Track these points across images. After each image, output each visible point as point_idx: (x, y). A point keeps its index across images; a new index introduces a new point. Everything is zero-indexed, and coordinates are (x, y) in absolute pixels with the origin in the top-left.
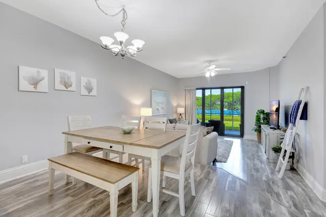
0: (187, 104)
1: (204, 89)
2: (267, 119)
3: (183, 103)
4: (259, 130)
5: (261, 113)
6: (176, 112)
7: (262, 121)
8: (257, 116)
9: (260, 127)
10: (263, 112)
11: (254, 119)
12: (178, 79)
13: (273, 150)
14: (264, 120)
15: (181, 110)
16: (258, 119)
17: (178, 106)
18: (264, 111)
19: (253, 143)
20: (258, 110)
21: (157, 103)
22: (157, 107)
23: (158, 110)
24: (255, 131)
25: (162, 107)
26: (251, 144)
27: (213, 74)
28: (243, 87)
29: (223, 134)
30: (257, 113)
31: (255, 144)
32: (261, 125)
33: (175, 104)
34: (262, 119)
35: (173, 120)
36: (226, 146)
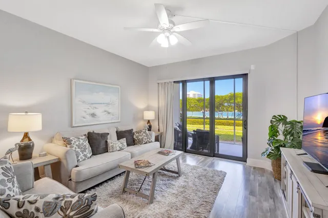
2: (292, 135)
3: (155, 104)
4: (276, 157)
7: (281, 137)
8: (272, 127)
9: (278, 148)
10: (283, 119)
11: (267, 131)
12: (148, 67)
14: (285, 135)
15: (150, 115)
16: (274, 132)
17: (148, 109)
18: (285, 118)
19: (264, 179)
20: (274, 116)
21: (92, 104)
22: (92, 111)
23: (93, 115)
24: (268, 155)
25: (105, 111)
26: (260, 185)
27: (174, 40)
28: (245, 76)
29: (214, 154)
30: (271, 121)
31: (269, 183)
32: (281, 148)
33: (141, 105)
34: (281, 133)
35: (125, 132)
36: (206, 190)
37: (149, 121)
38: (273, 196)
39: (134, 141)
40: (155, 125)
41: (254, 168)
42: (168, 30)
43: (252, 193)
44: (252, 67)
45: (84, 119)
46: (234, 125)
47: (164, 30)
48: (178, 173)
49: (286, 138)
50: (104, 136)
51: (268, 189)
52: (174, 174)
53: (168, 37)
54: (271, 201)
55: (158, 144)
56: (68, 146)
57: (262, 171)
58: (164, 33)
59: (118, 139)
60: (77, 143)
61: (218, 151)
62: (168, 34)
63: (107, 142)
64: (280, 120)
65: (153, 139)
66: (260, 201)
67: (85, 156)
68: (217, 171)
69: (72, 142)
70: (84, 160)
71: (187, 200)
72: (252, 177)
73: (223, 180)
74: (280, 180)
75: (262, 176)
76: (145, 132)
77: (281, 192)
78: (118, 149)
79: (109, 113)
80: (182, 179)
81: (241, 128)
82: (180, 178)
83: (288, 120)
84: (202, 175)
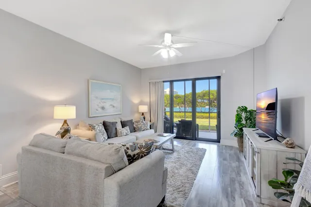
0: (152, 100)
1: (172, 82)
2: (251, 120)
3: (147, 100)
4: (240, 135)
5: (242, 110)
6: (138, 112)
7: (244, 122)
8: (238, 115)
10: (244, 109)
12: (141, 69)
13: (270, 185)
14: (246, 120)
15: (144, 109)
16: (239, 119)
17: (142, 103)
18: (246, 108)
19: (232, 152)
20: (239, 107)
21: (103, 99)
22: (102, 105)
23: (103, 108)
24: (235, 135)
25: (111, 105)
26: (230, 155)
27: (173, 53)
28: (219, 78)
29: (195, 138)
30: (237, 111)
31: (235, 154)
32: (243, 128)
33: (136, 101)
34: (243, 119)
35: (127, 121)
36: (194, 159)
37: (143, 114)
38: (239, 160)
39: (134, 128)
40: (147, 117)
41: (226, 146)
42: (170, 47)
43: (225, 159)
44: (224, 72)
45: (97, 112)
46: (209, 118)
47: (166, 47)
48: (173, 150)
49: (246, 122)
50: (114, 124)
51: (235, 157)
52: (169, 151)
53: (168, 51)
54: (237, 163)
55: (152, 131)
56: (93, 131)
57: (231, 147)
58: (166, 49)
59: (123, 127)
60: (99, 129)
61: (198, 136)
62: (168, 49)
63: (116, 129)
64: (243, 110)
65: (149, 127)
66: (230, 163)
67: (104, 138)
68: (200, 148)
69: (96, 128)
70: (104, 141)
71: (182, 165)
72: (224, 151)
73: (204, 154)
74: (243, 152)
75: (231, 150)
76: (142, 122)
77: (243, 157)
78: (125, 134)
79: (114, 107)
80: (175, 154)
81: (216, 120)
82: (174, 153)
83: (248, 110)
84: (189, 151)
